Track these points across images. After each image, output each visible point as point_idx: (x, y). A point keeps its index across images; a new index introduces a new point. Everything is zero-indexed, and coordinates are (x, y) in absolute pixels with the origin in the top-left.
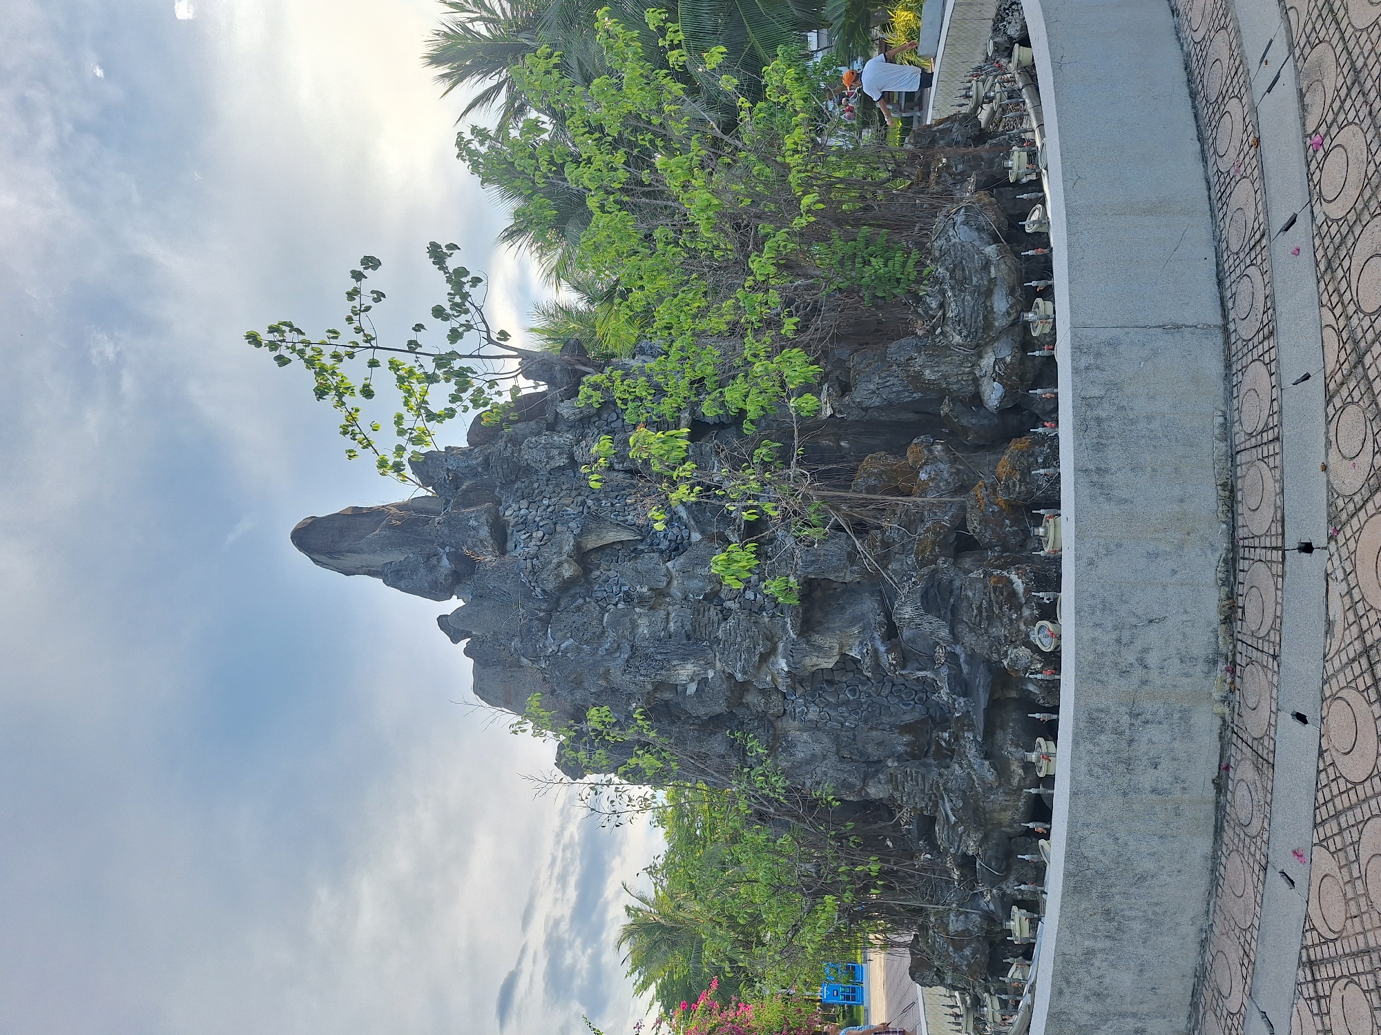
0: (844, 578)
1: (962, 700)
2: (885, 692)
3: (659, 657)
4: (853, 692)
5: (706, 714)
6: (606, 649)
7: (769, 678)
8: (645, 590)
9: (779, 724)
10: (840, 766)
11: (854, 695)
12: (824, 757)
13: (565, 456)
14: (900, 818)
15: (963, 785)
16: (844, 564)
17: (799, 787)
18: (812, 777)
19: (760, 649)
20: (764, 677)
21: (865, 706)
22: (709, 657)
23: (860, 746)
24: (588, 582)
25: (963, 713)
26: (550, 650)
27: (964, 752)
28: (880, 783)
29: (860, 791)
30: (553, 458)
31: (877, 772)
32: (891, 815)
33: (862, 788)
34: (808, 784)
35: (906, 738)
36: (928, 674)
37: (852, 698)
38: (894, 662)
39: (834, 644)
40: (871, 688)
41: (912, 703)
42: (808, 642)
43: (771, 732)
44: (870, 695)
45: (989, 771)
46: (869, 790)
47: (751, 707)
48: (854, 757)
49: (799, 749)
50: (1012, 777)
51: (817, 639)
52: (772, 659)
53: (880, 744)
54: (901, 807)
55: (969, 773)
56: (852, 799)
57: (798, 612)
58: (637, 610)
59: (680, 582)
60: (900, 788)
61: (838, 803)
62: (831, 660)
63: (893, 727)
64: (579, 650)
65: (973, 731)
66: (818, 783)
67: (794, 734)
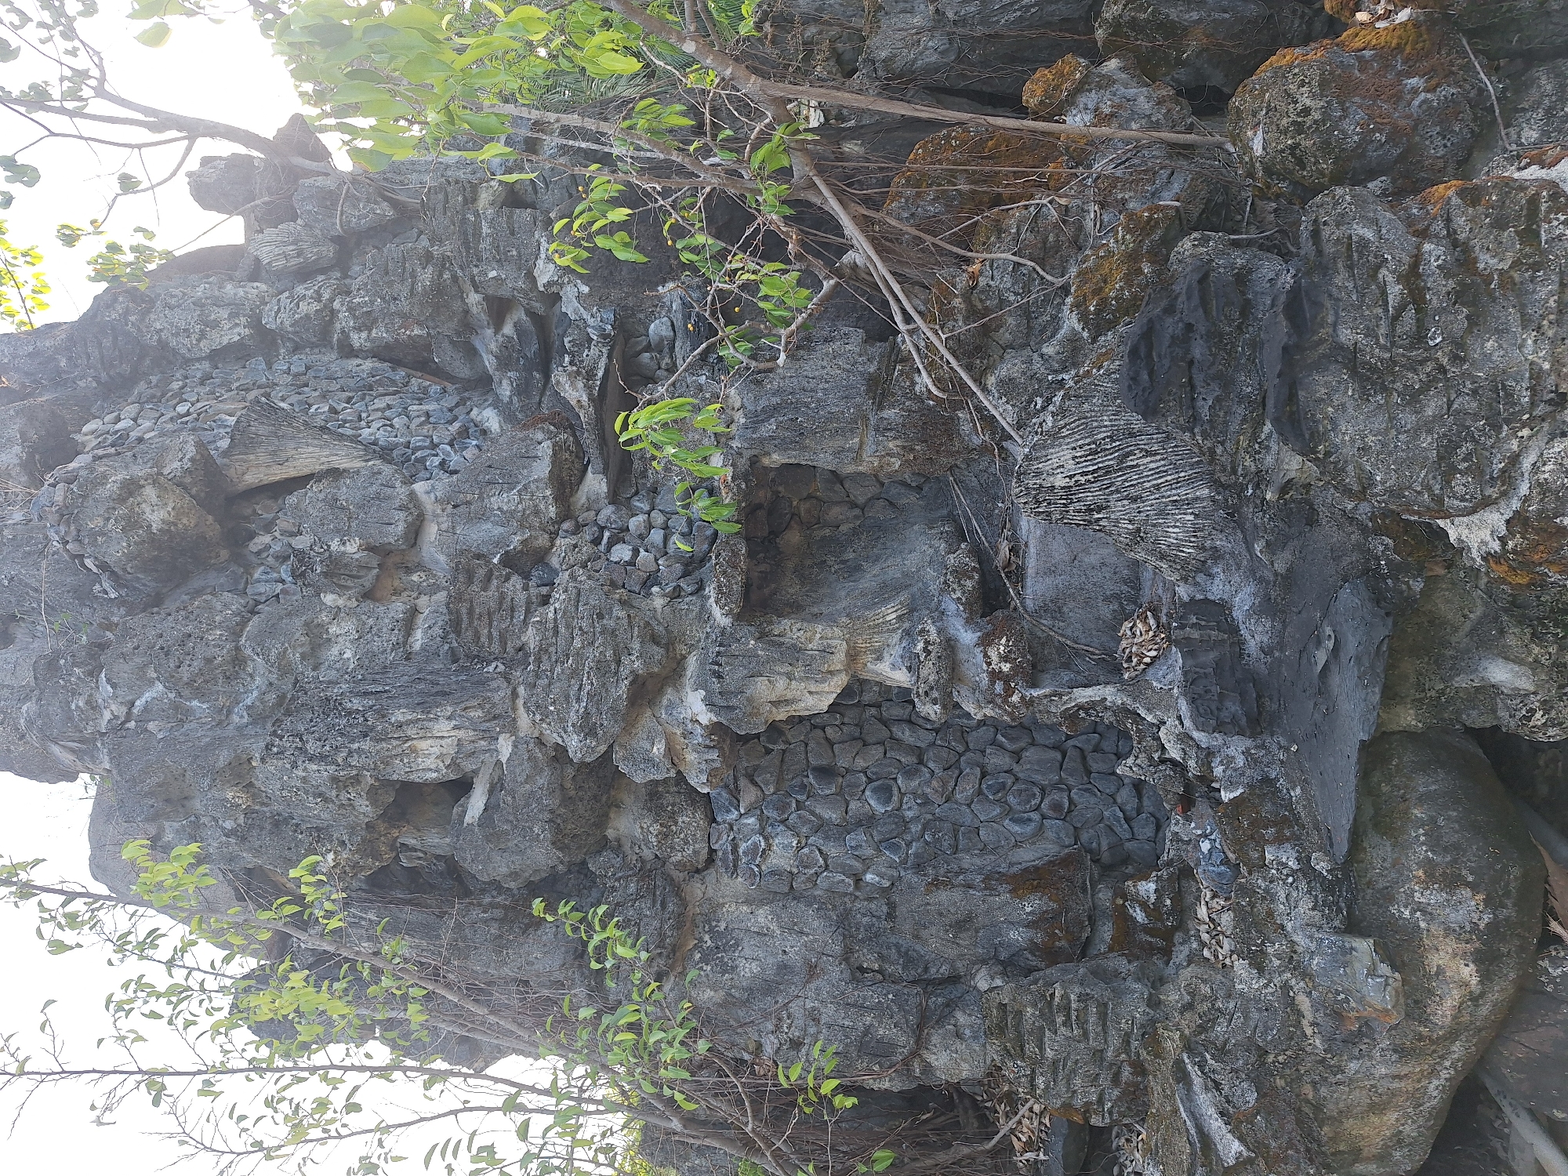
0: (858, 458)
1: (1237, 748)
2: (966, 789)
3: (356, 704)
4: (885, 793)
5: (514, 875)
6: (248, 708)
7: (658, 749)
8: (352, 548)
9: (696, 890)
10: (854, 994)
11: (888, 800)
12: (812, 971)
13: (243, 320)
14: (1012, 1131)
15: (1267, 1029)
16: (858, 406)
17: (746, 1056)
18: (778, 1027)
19: (634, 663)
20: (647, 746)
21: (915, 828)
22: (497, 697)
23: (906, 941)
24: (238, 558)
25: (1250, 786)
26: (107, 715)
27: (1270, 914)
28: (958, 1035)
29: (906, 1062)
30: (215, 325)
31: (950, 1006)
32: (987, 1127)
33: (915, 1054)
34: (769, 1049)
35: (1030, 906)
36: (1108, 693)
37: (880, 809)
38: (1006, 667)
39: (834, 642)
40: (928, 783)
41: (1035, 816)
42: (762, 636)
43: (671, 907)
44: (927, 802)
45: (1372, 972)
46: (931, 1059)
47: (627, 847)
48: (890, 969)
49: (747, 952)
50: (1431, 992)
51: (790, 629)
52: (669, 694)
53: (962, 924)
54: (1012, 1101)
55: (1286, 987)
56: (886, 1085)
57: (735, 554)
58: (329, 599)
59: (444, 526)
60: (1031, 1048)
61: (850, 1102)
62: (825, 687)
63: (992, 880)
64: (179, 714)
65: (1296, 840)
66: (796, 1044)
67: (733, 912)
